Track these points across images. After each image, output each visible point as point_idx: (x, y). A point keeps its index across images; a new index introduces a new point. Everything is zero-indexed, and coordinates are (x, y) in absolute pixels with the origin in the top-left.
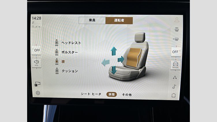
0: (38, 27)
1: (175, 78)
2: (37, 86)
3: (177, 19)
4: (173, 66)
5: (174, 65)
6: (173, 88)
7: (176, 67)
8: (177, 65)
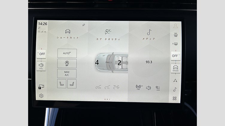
0: (44, 32)
1: (175, 81)
2: (40, 89)
3: (176, 25)
5: (174, 69)
6: (174, 91)
7: (176, 71)
8: (177, 69)
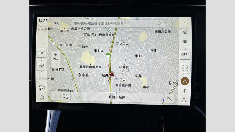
0: (44, 29)
2: (41, 90)
3: (185, 21)
4: (183, 70)
5: (183, 68)
7: (186, 71)
8: (187, 68)
